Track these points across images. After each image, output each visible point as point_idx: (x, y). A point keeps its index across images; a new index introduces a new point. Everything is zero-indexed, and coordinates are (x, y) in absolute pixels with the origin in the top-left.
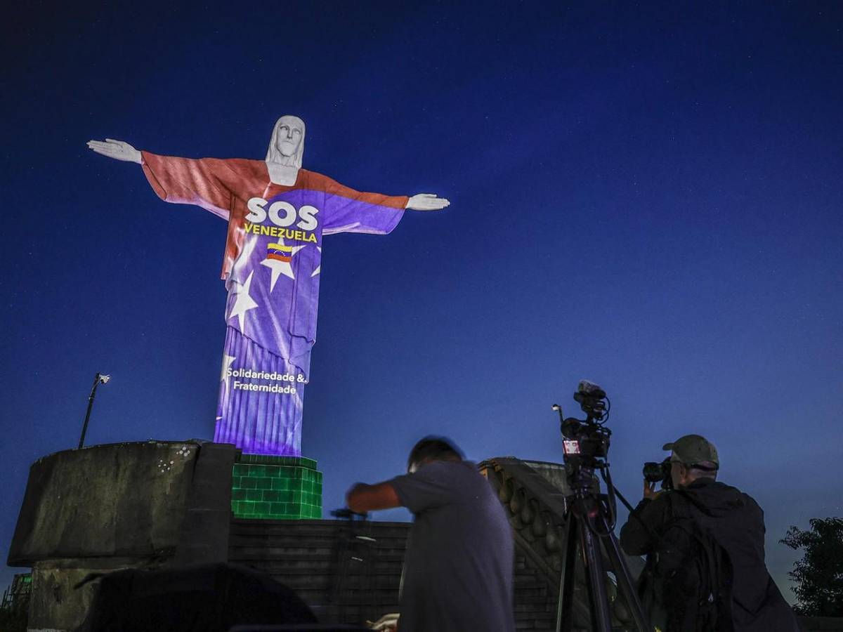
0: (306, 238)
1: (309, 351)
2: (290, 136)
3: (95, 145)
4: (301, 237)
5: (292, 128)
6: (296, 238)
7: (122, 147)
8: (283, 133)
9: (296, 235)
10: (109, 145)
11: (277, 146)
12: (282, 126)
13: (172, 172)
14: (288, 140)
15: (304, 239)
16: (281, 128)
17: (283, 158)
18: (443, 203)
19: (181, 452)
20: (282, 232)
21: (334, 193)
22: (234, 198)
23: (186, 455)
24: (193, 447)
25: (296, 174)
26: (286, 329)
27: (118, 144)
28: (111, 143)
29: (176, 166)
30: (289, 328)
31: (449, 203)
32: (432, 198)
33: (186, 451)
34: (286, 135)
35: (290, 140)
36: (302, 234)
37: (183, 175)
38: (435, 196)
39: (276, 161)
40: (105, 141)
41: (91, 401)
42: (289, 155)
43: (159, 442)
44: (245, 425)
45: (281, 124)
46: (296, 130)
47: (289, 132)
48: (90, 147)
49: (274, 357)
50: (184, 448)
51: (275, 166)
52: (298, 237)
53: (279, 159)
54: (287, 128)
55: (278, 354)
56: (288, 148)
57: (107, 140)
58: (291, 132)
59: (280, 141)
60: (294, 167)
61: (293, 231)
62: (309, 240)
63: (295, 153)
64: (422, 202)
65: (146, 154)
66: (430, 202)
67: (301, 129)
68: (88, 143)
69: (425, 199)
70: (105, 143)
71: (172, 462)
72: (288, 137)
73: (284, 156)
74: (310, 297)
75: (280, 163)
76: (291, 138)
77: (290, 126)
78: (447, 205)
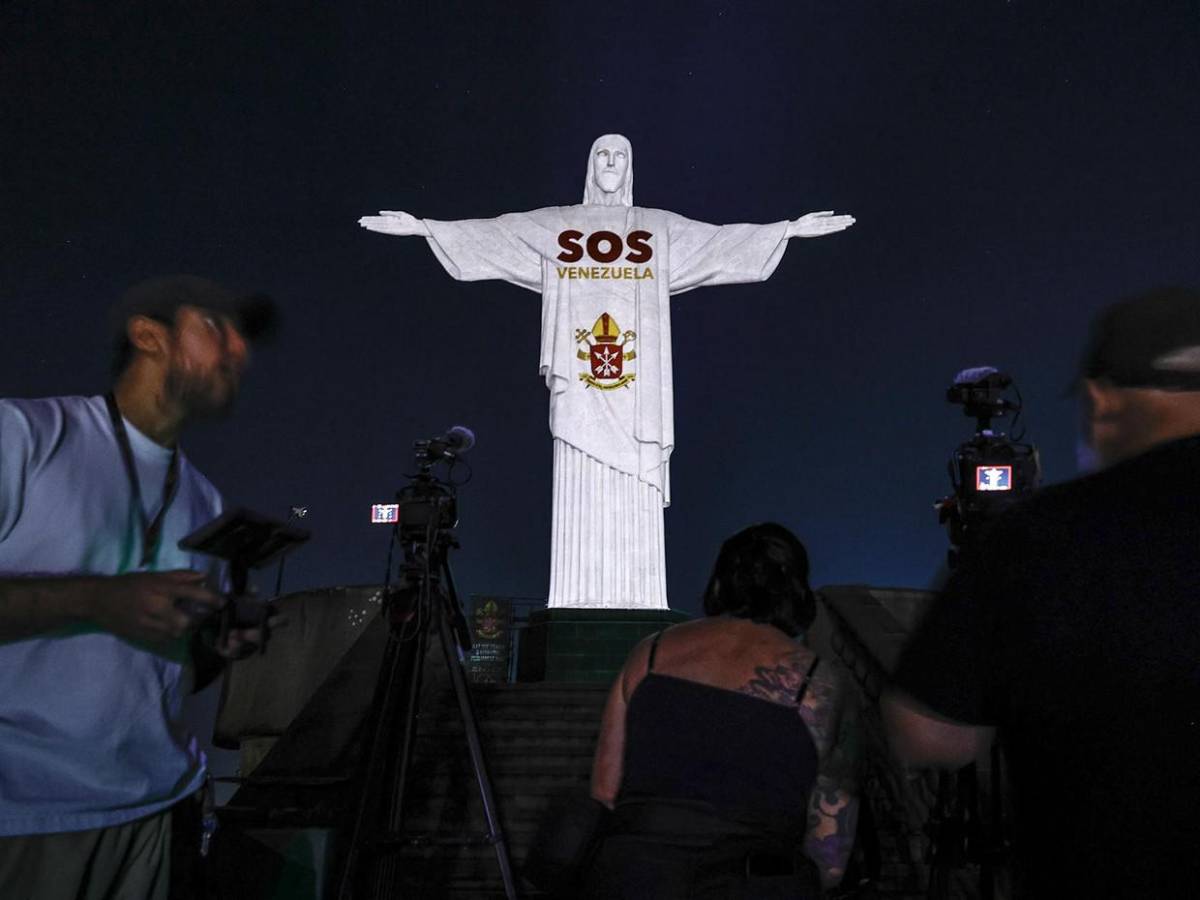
1: (665, 462)
2: (611, 163)
3: (368, 222)
5: (612, 151)
7: (400, 218)
8: (602, 161)
10: (384, 218)
11: (596, 181)
12: (600, 150)
14: (608, 169)
16: (598, 154)
17: (604, 198)
18: (845, 222)
19: (374, 599)
21: (682, 233)
22: (545, 262)
23: (380, 601)
25: (626, 215)
26: (631, 434)
27: (394, 216)
28: (385, 215)
29: (468, 231)
30: (635, 433)
31: (854, 220)
33: (380, 597)
34: (606, 164)
35: (612, 169)
37: (478, 242)
38: (832, 212)
40: (379, 215)
42: (613, 189)
43: (348, 587)
45: (598, 148)
46: (618, 153)
47: (609, 158)
49: (618, 474)
50: (380, 593)
51: (596, 209)
53: (600, 198)
54: (606, 153)
55: (621, 469)
56: (610, 181)
57: (381, 212)
58: (612, 157)
59: (598, 172)
60: (622, 205)
63: (621, 186)
65: (427, 221)
66: (827, 223)
70: (379, 218)
71: (364, 612)
72: (609, 165)
73: (606, 192)
75: (602, 202)
76: (613, 165)
77: (610, 150)
78: (851, 224)
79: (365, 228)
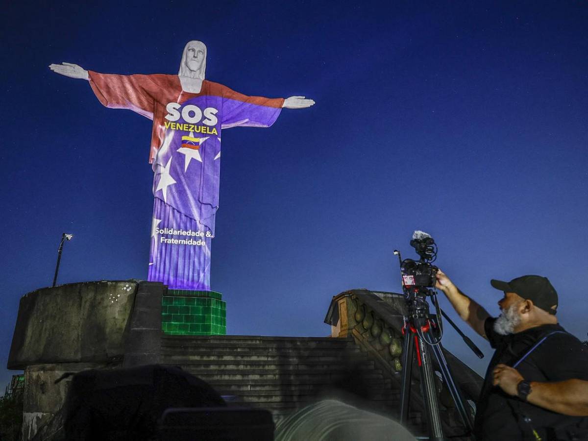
0: (209, 131)
1: (214, 215)
2: (196, 56)
3: (55, 68)
4: (206, 131)
5: (197, 50)
6: (202, 132)
7: (74, 68)
8: (191, 54)
9: (202, 130)
10: (65, 67)
11: (186, 64)
12: (190, 48)
13: (111, 85)
14: (194, 59)
15: (208, 132)
16: (189, 50)
17: (190, 73)
18: (309, 103)
19: (125, 288)
20: (191, 128)
21: (229, 98)
22: (156, 103)
23: (128, 290)
24: (134, 285)
25: (201, 84)
26: (197, 199)
27: (71, 66)
28: (67, 65)
29: (113, 80)
30: (199, 198)
31: (314, 103)
32: (302, 99)
33: (128, 288)
34: (193, 56)
35: (196, 59)
36: (206, 129)
37: (119, 87)
38: (304, 97)
39: (186, 75)
41: (60, 253)
42: (195, 70)
43: (109, 281)
44: (170, 269)
45: (189, 47)
46: (200, 51)
47: (195, 53)
48: (51, 69)
49: (189, 219)
50: (127, 286)
51: (185, 79)
52: (204, 131)
53: (188, 73)
54: (193, 50)
55: (191, 217)
56: (194, 65)
57: (63, 63)
58: (196, 53)
59: (188, 60)
60: (199, 79)
61: (200, 127)
62: (212, 133)
63: (200, 69)
64: (295, 102)
65: (91, 72)
66: (300, 102)
67: (204, 51)
68: (50, 66)
69: (296, 100)
70: (62, 66)
71: (119, 296)
72: (194, 57)
73: (191, 71)
74: (214, 175)
75: (189, 76)
76: (197, 57)
77: (195, 48)
78: (313, 104)
79: (53, 71)
